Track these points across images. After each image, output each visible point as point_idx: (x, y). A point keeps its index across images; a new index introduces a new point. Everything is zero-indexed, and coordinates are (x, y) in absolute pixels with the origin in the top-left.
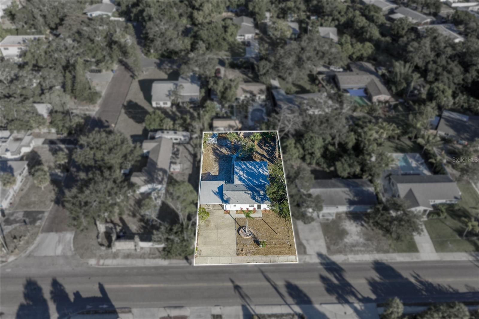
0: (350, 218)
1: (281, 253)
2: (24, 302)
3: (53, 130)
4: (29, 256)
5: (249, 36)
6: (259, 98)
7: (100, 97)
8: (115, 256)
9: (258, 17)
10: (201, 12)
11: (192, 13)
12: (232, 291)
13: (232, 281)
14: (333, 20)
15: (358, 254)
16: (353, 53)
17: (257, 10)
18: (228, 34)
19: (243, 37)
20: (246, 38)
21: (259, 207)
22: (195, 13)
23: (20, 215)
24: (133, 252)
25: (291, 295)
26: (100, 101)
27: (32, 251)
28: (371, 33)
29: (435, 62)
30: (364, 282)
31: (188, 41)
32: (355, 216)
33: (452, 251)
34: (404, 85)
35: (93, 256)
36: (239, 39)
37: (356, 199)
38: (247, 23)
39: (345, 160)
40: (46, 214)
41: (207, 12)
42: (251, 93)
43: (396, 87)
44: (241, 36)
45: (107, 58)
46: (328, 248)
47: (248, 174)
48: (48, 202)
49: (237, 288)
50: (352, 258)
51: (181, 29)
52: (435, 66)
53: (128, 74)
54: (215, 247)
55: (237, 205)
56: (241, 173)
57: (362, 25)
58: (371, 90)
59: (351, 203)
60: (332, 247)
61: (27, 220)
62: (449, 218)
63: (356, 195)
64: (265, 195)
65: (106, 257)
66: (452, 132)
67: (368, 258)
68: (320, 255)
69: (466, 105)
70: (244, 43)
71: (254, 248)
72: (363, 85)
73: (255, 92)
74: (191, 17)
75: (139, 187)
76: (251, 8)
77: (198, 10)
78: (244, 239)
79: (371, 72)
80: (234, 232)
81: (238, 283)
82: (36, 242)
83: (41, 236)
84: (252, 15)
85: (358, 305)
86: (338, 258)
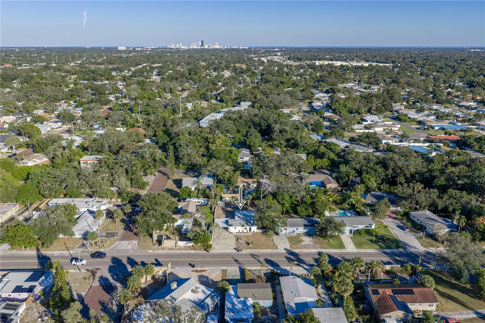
0: (306, 236)
1: (263, 249)
2: (112, 264)
3: (119, 200)
4: (112, 249)
5: (246, 159)
6: (252, 187)
7: (148, 185)
8: (164, 249)
9: (253, 148)
10: (214, 144)
11: (208, 146)
12: (234, 262)
13: (233, 258)
14: (304, 150)
15: (309, 249)
16: (316, 165)
17: (252, 144)
18: (233, 155)
19: (242, 160)
20: (245, 160)
21: (250, 229)
22: (210, 145)
23: (104, 234)
24: (174, 247)
25: (267, 263)
26: (148, 187)
27: (114, 247)
28: (328, 155)
29: (366, 166)
30: (311, 259)
31: (205, 159)
32: (308, 234)
33: (365, 248)
34: (347, 179)
35: (150, 249)
36: (240, 161)
37: (309, 224)
38: (245, 151)
39: (303, 206)
40: (120, 234)
41: (218, 144)
42: (247, 183)
43: (342, 181)
44: (241, 158)
45: (152, 167)
46: (291, 247)
47: (243, 215)
48: (120, 229)
49: (236, 260)
50: (305, 251)
51: (201, 153)
52: (366, 168)
53: (165, 177)
54: (223, 246)
55: (237, 227)
56: (239, 215)
57: (323, 151)
58: (325, 182)
59: (305, 226)
60: (293, 246)
61: (109, 236)
62: (366, 235)
63: (309, 222)
64: (254, 223)
65: (158, 249)
66: (375, 200)
67: (315, 251)
68: (286, 249)
69: (388, 190)
70: (243, 163)
71: (246, 246)
72: (321, 180)
73: (250, 182)
74: (207, 148)
75: (177, 221)
76: (248, 143)
77: (212, 143)
78: (240, 243)
79: (326, 174)
80: (234, 240)
81: (236, 259)
82: (115, 244)
83: (117, 242)
84: (249, 147)
85: (306, 267)
86: (296, 251)
